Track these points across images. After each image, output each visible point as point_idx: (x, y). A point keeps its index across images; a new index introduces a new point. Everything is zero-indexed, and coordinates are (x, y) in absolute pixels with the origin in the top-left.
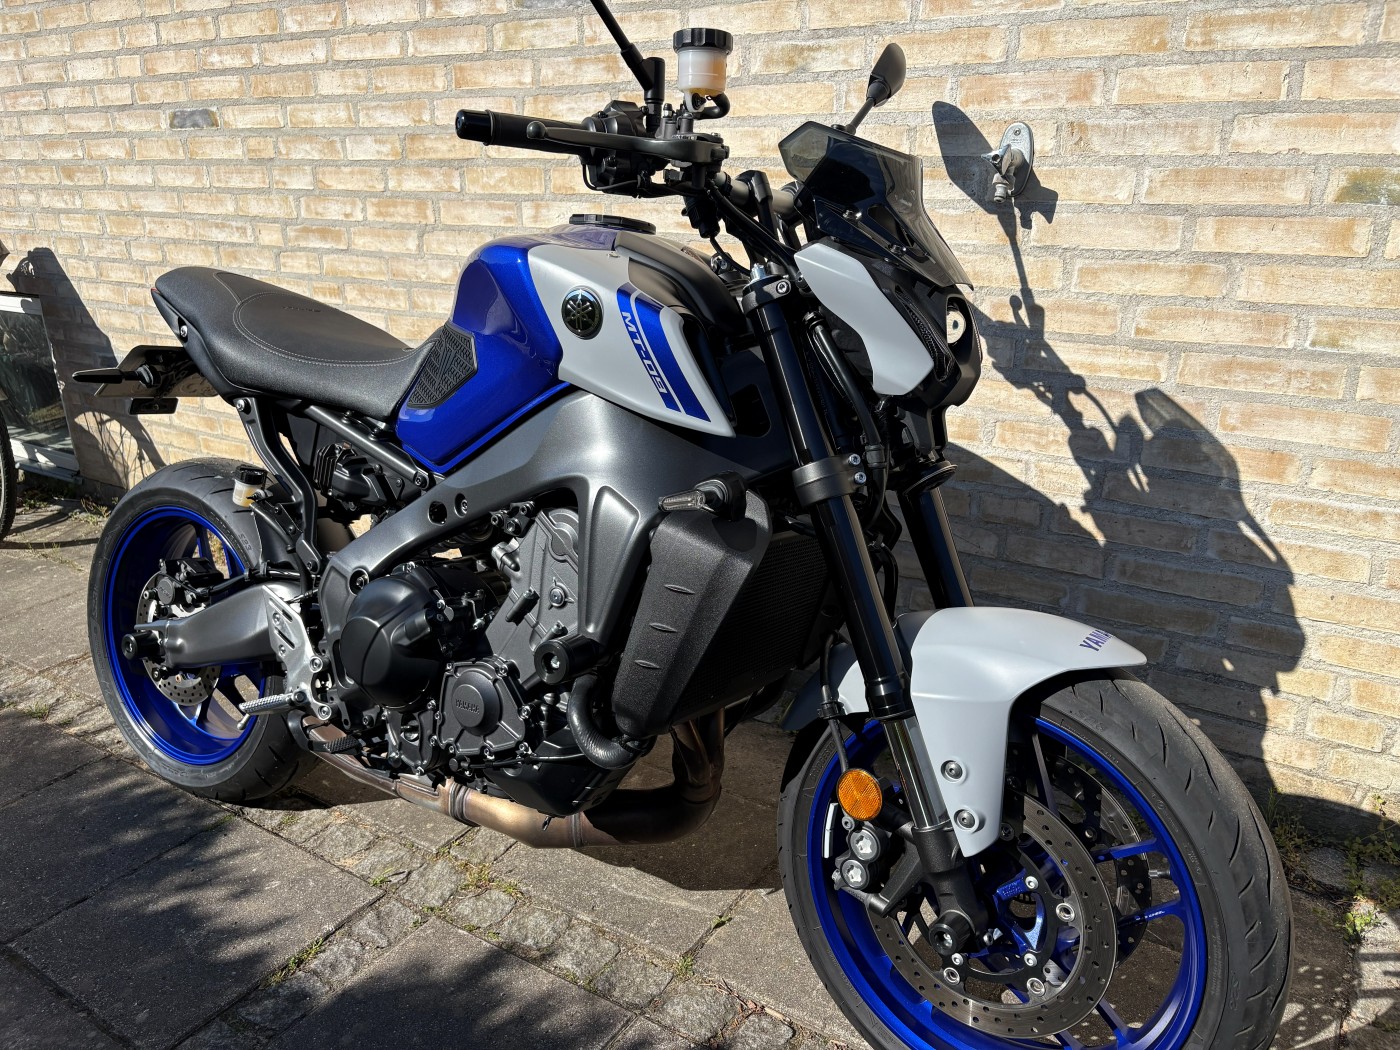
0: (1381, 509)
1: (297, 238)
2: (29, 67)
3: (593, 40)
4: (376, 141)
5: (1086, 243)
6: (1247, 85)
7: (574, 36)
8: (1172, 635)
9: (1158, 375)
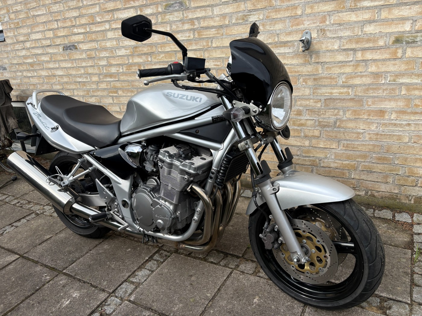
0: (410, 122)
1: (103, 78)
2: (18, 37)
3: (187, 17)
4: (125, 50)
5: (327, 60)
6: (367, 16)
7: (182, 16)
8: (358, 161)
9: (349, 93)
